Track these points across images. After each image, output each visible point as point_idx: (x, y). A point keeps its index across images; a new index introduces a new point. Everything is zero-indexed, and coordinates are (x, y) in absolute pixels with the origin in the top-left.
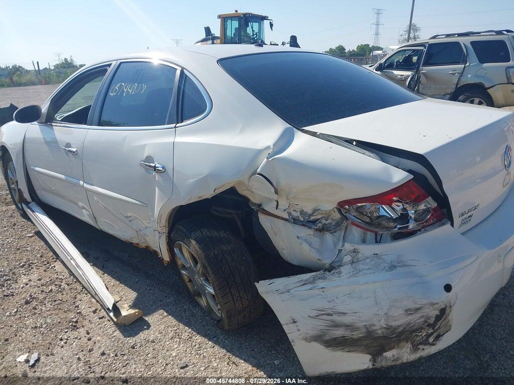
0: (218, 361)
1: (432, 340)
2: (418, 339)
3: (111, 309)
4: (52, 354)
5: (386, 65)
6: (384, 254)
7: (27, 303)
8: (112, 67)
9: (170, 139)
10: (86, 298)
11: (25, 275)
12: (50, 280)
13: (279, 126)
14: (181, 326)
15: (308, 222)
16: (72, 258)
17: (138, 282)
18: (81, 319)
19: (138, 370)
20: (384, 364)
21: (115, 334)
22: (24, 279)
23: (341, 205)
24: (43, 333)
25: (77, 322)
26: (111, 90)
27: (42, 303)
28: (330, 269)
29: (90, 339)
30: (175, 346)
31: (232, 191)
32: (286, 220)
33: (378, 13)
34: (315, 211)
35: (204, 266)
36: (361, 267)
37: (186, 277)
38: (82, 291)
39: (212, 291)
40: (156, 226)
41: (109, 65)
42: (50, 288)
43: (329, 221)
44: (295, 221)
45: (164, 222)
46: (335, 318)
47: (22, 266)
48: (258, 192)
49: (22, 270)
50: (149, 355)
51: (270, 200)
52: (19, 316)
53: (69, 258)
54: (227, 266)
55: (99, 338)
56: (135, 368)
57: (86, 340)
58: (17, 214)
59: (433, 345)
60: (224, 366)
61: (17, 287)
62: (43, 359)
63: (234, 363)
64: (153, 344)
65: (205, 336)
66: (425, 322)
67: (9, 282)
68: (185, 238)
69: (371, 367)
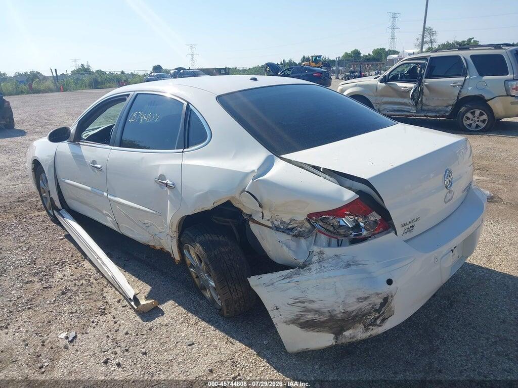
0: (218, 341)
1: (379, 322)
2: (368, 321)
3: (132, 298)
4: (86, 333)
5: (390, 77)
6: (343, 255)
7: (63, 293)
8: (130, 96)
9: (179, 162)
10: (111, 290)
11: (59, 271)
12: (81, 276)
13: (263, 154)
14: (190, 314)
15: (286, 229)
16: (99, 258)
17: (154, 279)
18: (108, 307)
19: (155, 346)
20: (343, 341)
21: (136, 319)
22: (59, 275)
23: (310, 216)
24: (78, 317)
25: (104, 309)
26: (129, 117)
27: (76, 294)
28: (304, 266)
29: (115, 323)
30: (185, 329)
31: (228, 204)
32: (270, 228)
33: (394, 16)
34: (292, 220)
35: (206, 264)
36: (326, 265)
37: (194, 274)
38: (107, 285)
39: (213, 284)
40: (168, 231)
41: (128, 95)
42: (81, 282)
43: (303, 229)
44: (277, 229)
45: (175, 228)
46: (306, 304)
47: (57, 264)
48: (247, 206)
49: (57, 267)
50: (163, 335)
51: (257, 212)
52: (58, 304)
53: (96, 258)
54: (225, 265)
55: (123, 322)
56: (152, 345)
57: (113, 323)
58: (48, 219)
59: (380, 326)
60: (223, 345)
61: (54, 281)
62: (79, 336)
63: (231, 342)
64: (167, 327)
65: (208, 322)
66: (372, 307)
67: (47, 277)
68: (192, 241)
69: (334, 344)
